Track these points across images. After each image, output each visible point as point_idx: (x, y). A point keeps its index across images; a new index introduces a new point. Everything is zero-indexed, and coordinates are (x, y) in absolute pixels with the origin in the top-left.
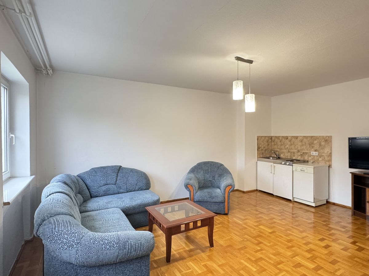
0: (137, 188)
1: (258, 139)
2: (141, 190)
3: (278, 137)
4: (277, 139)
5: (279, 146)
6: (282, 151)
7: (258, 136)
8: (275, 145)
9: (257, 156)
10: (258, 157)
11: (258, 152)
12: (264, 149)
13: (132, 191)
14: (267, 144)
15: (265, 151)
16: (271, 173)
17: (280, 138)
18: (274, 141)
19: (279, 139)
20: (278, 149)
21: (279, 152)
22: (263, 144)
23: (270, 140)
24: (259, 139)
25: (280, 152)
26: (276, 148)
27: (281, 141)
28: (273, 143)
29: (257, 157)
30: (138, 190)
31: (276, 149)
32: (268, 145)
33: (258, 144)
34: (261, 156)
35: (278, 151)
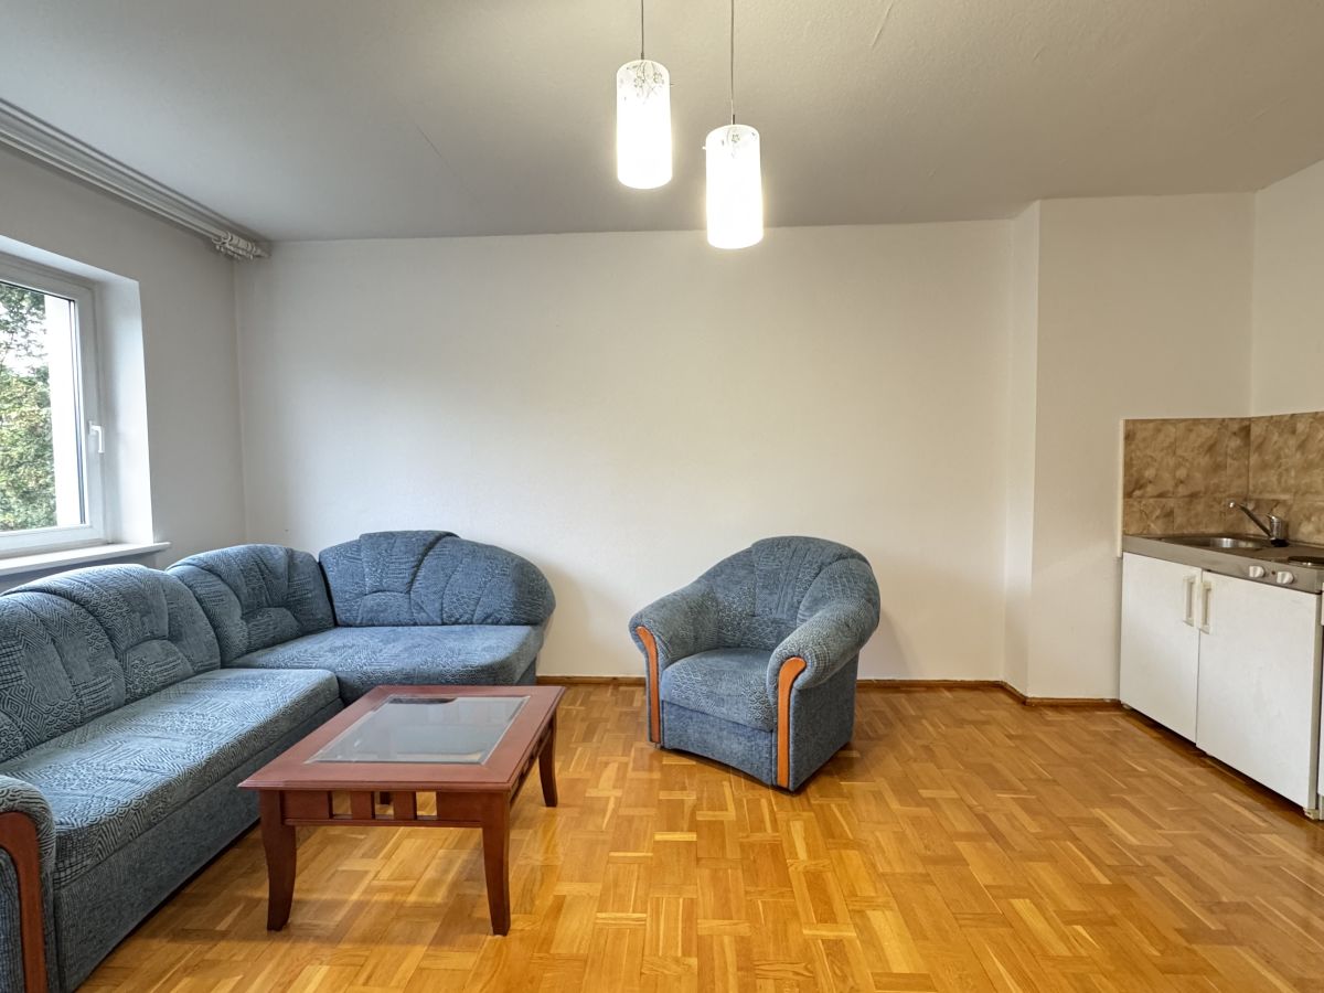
0: (479, 614)
1: (1129, 437)
2: (493, 624)
3: (1287, 424)
4: (1280, 435)
5: (1293, 473)
6: (1306, 504)
7: (1127, 422)
8: (1264, 466)
9: (1125, 525)
10: (1133, 530)
11: (1126, 506)
12: (1182, 490)
13: (460, 624)
14: (1204, 461)
15: (1190, 502)
16: (1190, 624)
17: (1300, 427)
18: (1260, 447)
19: (1294, 432)
20: (1286, 490)
21: (1289, 508)
22: (1172, 461)
23: (1235, 443)
24: (1140, 436)
25: (1295, 508)
26: (1268, 484)
27: (1302, 446)
28: (1254, 459)
29: (1125, 534)
30: (483, 622)
31: (1273, 492)
32: (1218, 467)
33: (1128, 465)
34: (1157, 528)
35: (1284, 503)
